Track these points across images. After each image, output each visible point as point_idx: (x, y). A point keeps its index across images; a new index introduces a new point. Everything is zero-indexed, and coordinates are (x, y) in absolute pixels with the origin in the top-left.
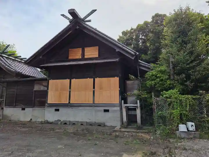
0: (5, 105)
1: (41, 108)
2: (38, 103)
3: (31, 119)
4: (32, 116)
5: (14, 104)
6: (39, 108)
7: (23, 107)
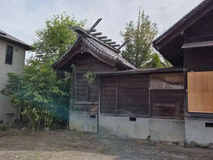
0: (101, 112)
1: (165, 118)
2: (159, 110)
3: (149, 137)
4: (151, 131)
5: (116, 111)
6: (163, 118)
7: (133, 116)
